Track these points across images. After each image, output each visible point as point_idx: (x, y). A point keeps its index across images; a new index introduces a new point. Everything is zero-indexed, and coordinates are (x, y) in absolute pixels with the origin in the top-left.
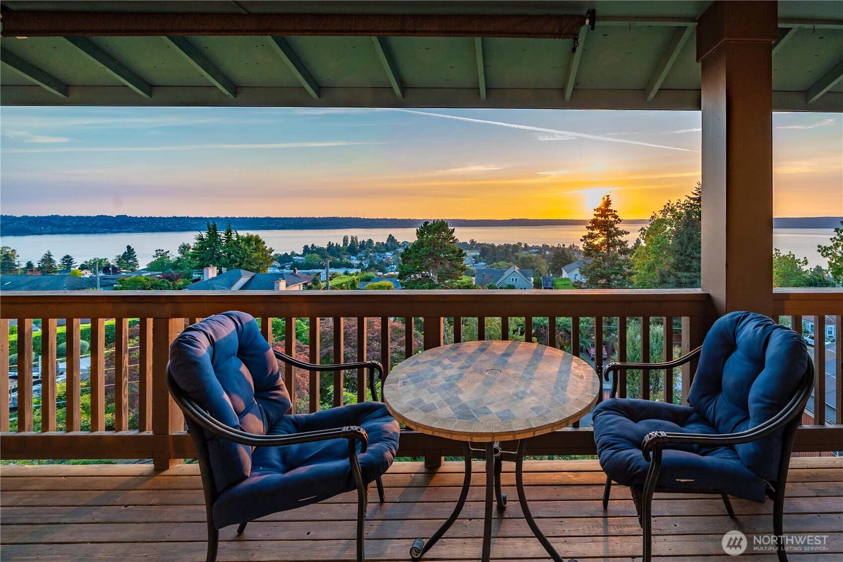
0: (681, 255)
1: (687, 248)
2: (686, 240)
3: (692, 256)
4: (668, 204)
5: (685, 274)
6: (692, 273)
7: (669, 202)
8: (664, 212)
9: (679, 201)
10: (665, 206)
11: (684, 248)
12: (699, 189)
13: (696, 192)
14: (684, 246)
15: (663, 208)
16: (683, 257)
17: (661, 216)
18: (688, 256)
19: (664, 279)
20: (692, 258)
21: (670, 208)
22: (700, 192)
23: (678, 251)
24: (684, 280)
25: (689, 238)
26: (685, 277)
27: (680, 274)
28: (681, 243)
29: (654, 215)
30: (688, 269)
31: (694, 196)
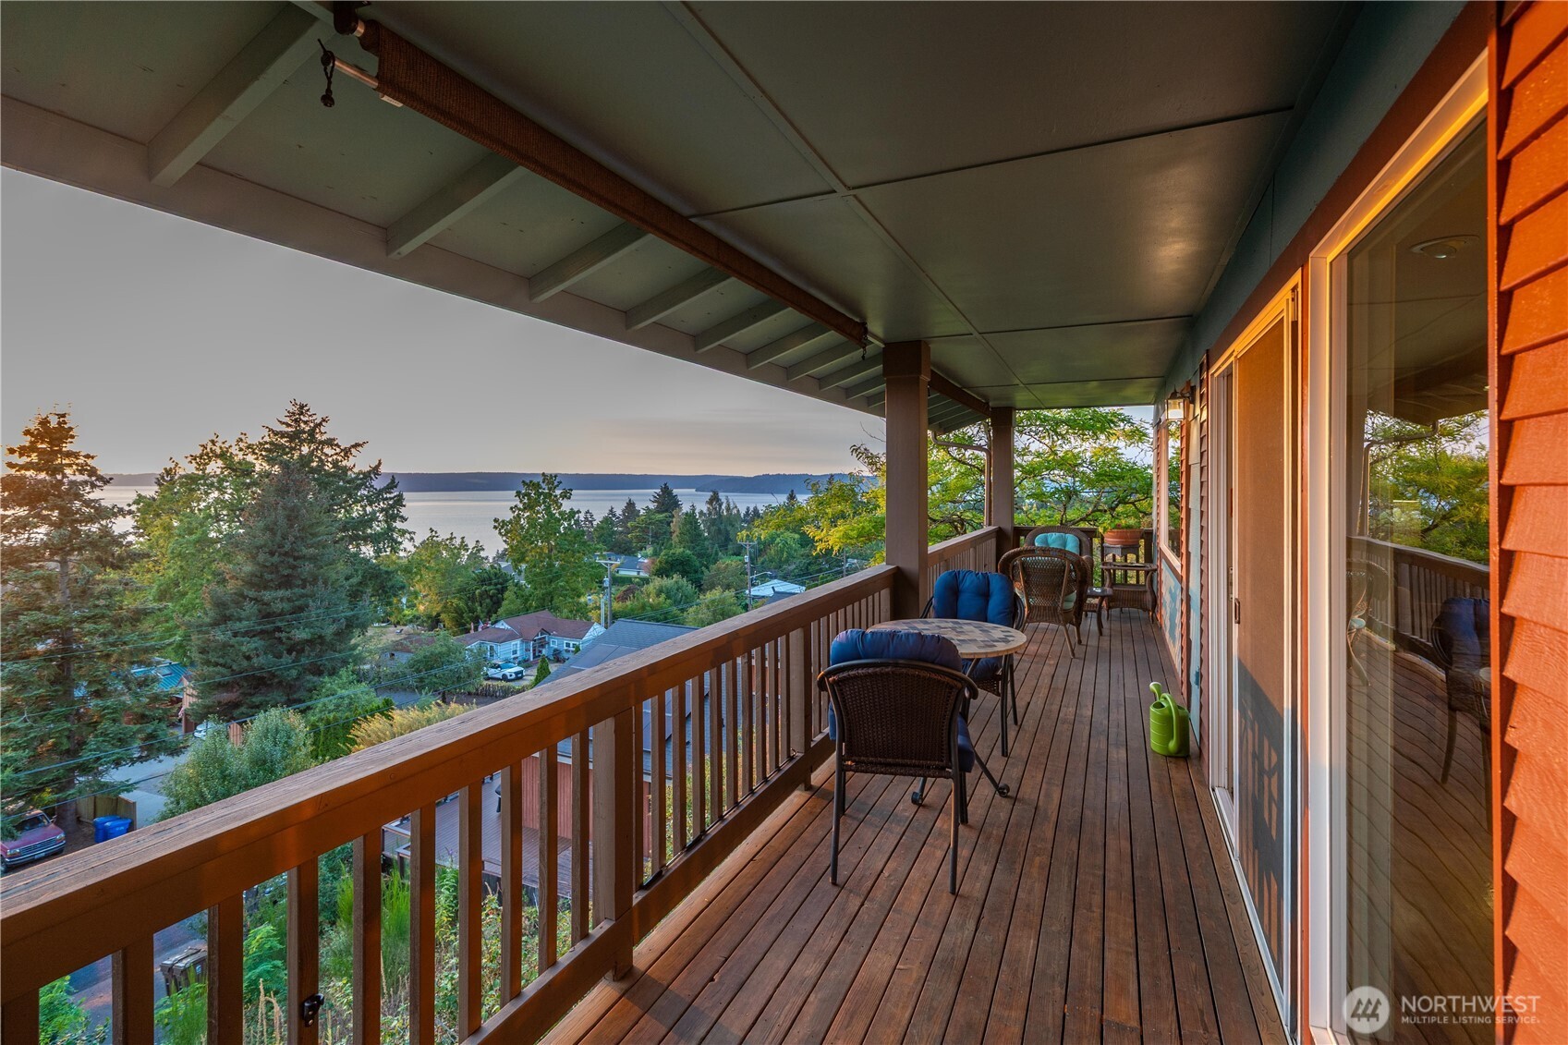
0: (272, 554)
1: (284, 537)
2: (282, 522)
3: (296, 554)
4: (213, 442)
5: (281, 593)
6: (296, 590)
7: (214, 438)
8: (203, 458)
9: (243, 437)
10: (204, 447)
11: (278, 538)
12: (294, 414)
13: (288, 420)
14: (279, 534)
15: (198, 451)
16: (276, 559)
17: (191, 469)
18: (286, 554)
19: (228, 612)
20: (296, 558)
21: (218, 451)
22: (296, 421)
23: (265, 546)
24: (278, 607)
25: (289, 518)
26: (282, 599)
27: (267, 595)
28: (270, 529)
29: (173, 465)
30: (286, 582)
31: (284, 428)
